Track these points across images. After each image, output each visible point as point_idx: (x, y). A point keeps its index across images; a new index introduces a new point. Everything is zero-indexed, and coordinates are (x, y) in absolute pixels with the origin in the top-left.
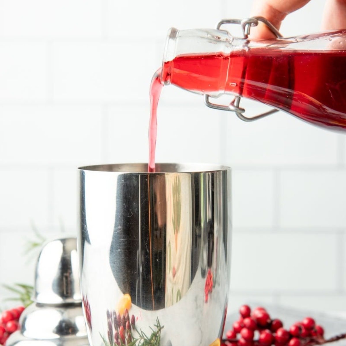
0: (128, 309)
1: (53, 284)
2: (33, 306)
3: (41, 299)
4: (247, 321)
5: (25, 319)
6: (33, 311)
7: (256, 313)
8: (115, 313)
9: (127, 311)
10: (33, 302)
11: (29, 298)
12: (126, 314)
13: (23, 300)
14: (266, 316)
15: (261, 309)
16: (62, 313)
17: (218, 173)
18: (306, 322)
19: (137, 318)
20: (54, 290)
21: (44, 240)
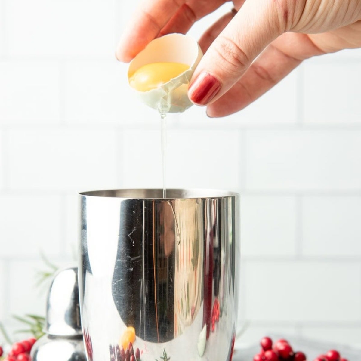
0: (132, 343)
1: (66, 315)
2: (45, 338)
3: (53, 331)
4: (268, 354)
5: (36, 352)
6: (45, 344)
7: (278, 346)
8: (118, 348)
9: (131, 345)
10: (44, 334)
11: (41, 330)
12: (130, 348)
13: (34, 332)
14: (288, 349)
15: (283, 341)
16: (75, 345)
17: (225, 198)
18: (330, 355)
19: (142, 352)
20: (66, 321)
21: (56, 269)
